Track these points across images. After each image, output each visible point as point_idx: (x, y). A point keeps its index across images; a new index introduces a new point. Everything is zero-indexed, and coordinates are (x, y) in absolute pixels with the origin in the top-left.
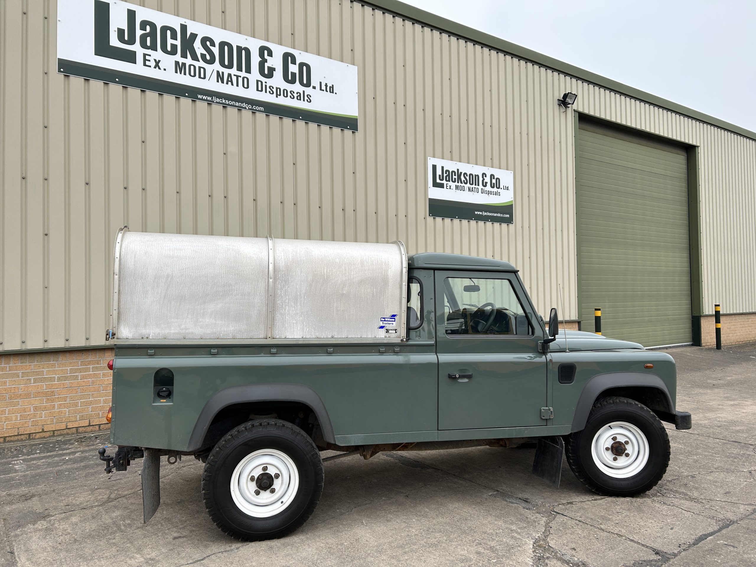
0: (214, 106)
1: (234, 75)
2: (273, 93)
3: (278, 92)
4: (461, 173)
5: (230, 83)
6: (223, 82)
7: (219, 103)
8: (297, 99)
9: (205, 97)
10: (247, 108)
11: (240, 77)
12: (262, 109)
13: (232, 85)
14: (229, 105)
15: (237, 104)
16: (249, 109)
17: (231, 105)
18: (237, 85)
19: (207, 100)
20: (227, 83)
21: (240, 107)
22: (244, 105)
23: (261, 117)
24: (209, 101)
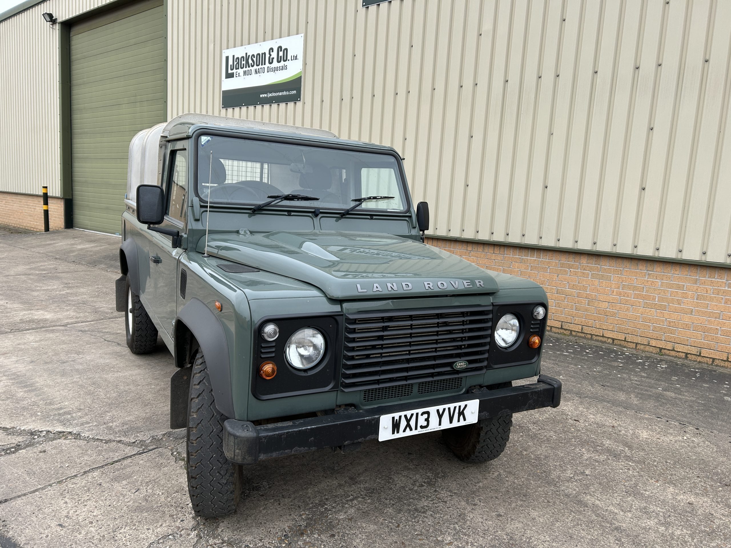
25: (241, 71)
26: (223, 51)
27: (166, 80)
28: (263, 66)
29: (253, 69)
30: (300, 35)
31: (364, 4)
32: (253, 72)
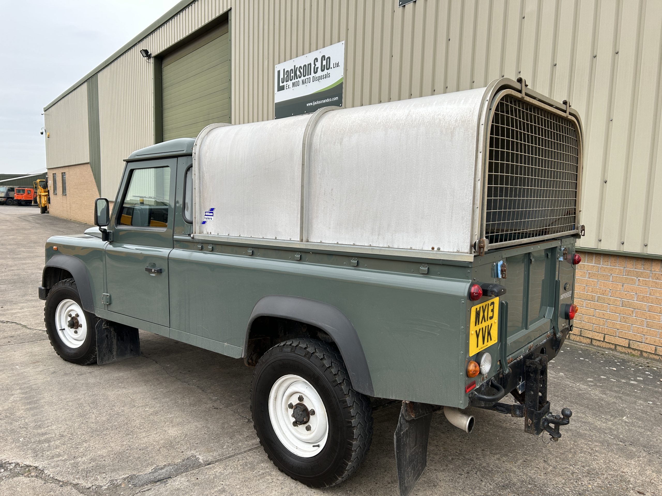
25: (290, 83)
26: (276, 66)
27: (230, 98)
28: (309, 76)
29: (300, 80)
30: (341, 43)
31: (401, 3)
32: (301, 82)
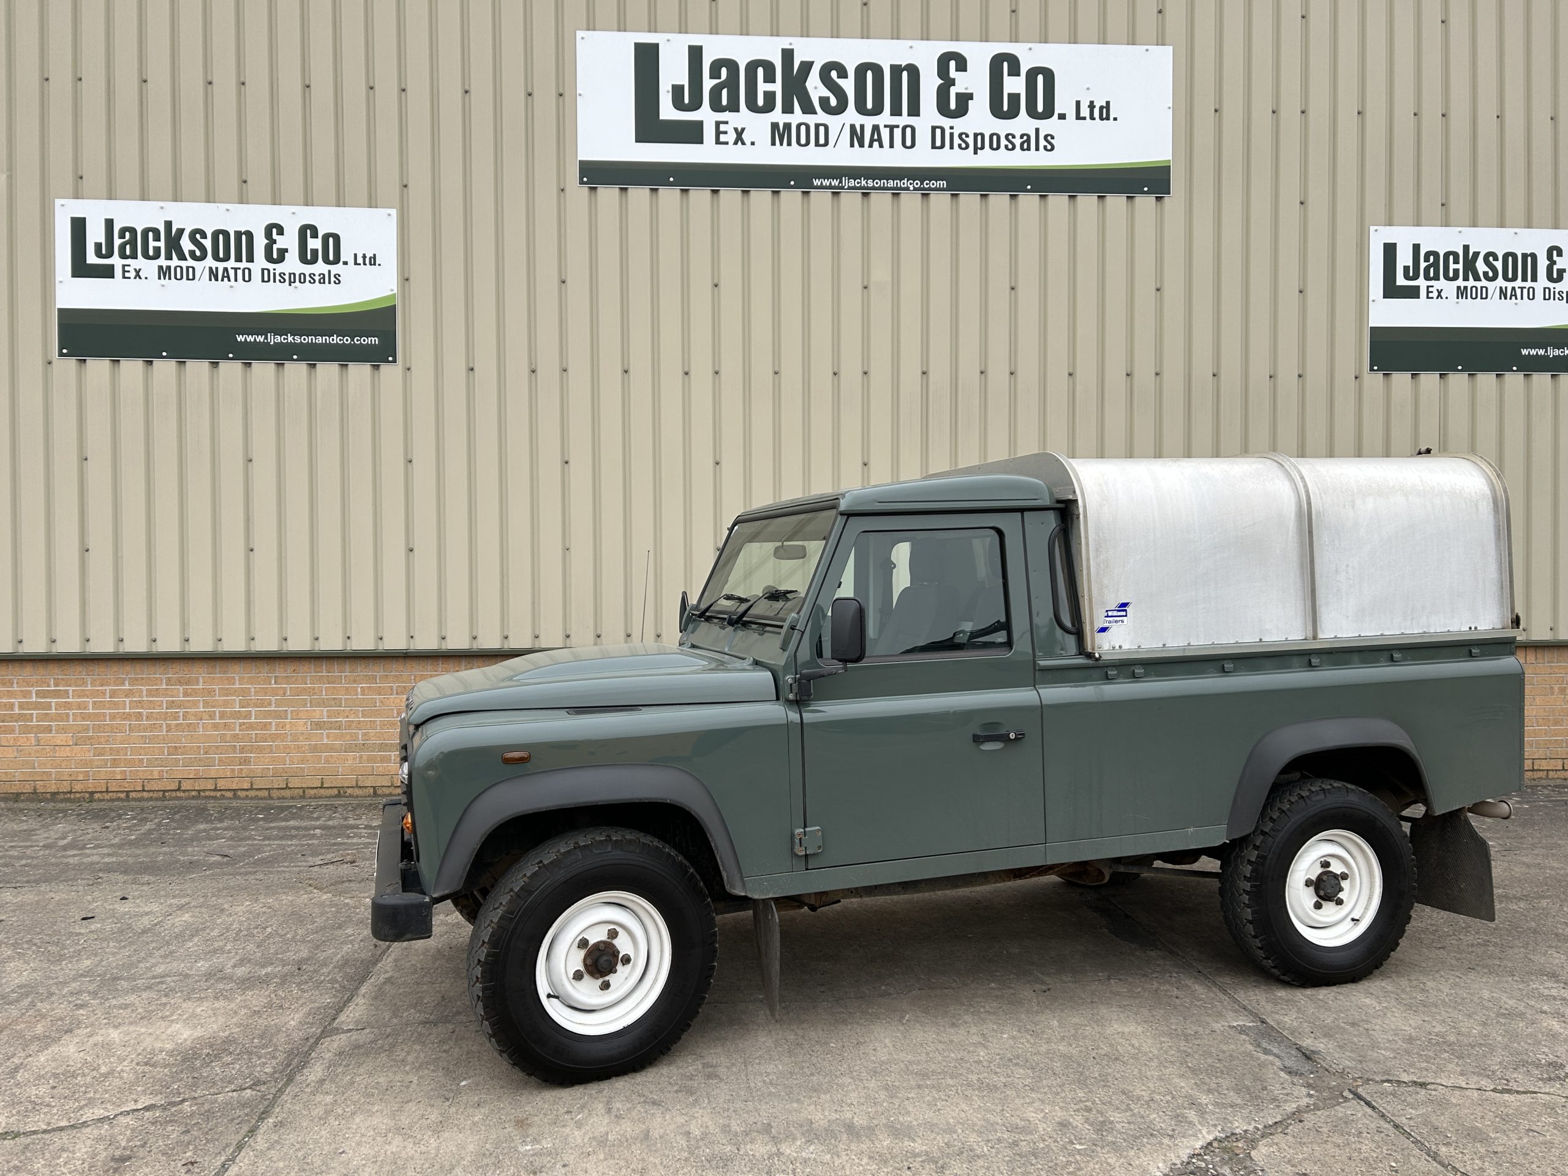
0: (845, 196)
1: (886, 126)
2: (967, 147)
3: (979, 143)
4: (1476, 254)
5: (876, 144)
6: (861, 145)
7: (855, 188)
8: (1022, 149)
9: (826, 182)
10: (912, 188)
11: (898, 126)
12: (943, 184)
13: (881, 146)
14: (873, 188)
15: (891, 184)
16: (915, 189)
17: (880, 188)
18: (892, 146)
19: (830, 187)
20: (871, 146)
21: (897, 188)
22: (905, 183)
23: (941, 201)
24: (835, 187)
